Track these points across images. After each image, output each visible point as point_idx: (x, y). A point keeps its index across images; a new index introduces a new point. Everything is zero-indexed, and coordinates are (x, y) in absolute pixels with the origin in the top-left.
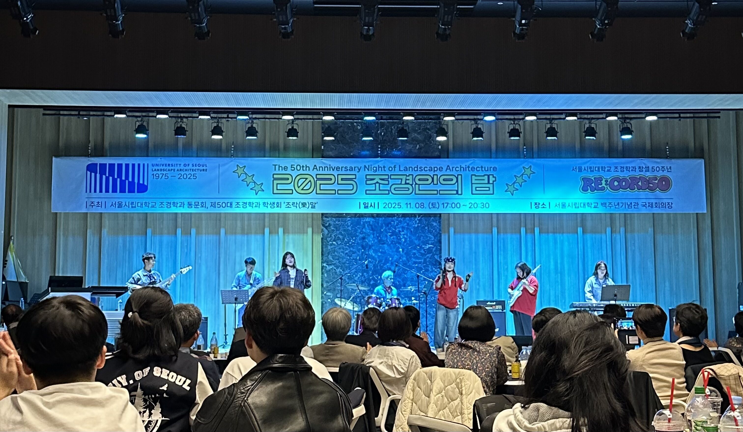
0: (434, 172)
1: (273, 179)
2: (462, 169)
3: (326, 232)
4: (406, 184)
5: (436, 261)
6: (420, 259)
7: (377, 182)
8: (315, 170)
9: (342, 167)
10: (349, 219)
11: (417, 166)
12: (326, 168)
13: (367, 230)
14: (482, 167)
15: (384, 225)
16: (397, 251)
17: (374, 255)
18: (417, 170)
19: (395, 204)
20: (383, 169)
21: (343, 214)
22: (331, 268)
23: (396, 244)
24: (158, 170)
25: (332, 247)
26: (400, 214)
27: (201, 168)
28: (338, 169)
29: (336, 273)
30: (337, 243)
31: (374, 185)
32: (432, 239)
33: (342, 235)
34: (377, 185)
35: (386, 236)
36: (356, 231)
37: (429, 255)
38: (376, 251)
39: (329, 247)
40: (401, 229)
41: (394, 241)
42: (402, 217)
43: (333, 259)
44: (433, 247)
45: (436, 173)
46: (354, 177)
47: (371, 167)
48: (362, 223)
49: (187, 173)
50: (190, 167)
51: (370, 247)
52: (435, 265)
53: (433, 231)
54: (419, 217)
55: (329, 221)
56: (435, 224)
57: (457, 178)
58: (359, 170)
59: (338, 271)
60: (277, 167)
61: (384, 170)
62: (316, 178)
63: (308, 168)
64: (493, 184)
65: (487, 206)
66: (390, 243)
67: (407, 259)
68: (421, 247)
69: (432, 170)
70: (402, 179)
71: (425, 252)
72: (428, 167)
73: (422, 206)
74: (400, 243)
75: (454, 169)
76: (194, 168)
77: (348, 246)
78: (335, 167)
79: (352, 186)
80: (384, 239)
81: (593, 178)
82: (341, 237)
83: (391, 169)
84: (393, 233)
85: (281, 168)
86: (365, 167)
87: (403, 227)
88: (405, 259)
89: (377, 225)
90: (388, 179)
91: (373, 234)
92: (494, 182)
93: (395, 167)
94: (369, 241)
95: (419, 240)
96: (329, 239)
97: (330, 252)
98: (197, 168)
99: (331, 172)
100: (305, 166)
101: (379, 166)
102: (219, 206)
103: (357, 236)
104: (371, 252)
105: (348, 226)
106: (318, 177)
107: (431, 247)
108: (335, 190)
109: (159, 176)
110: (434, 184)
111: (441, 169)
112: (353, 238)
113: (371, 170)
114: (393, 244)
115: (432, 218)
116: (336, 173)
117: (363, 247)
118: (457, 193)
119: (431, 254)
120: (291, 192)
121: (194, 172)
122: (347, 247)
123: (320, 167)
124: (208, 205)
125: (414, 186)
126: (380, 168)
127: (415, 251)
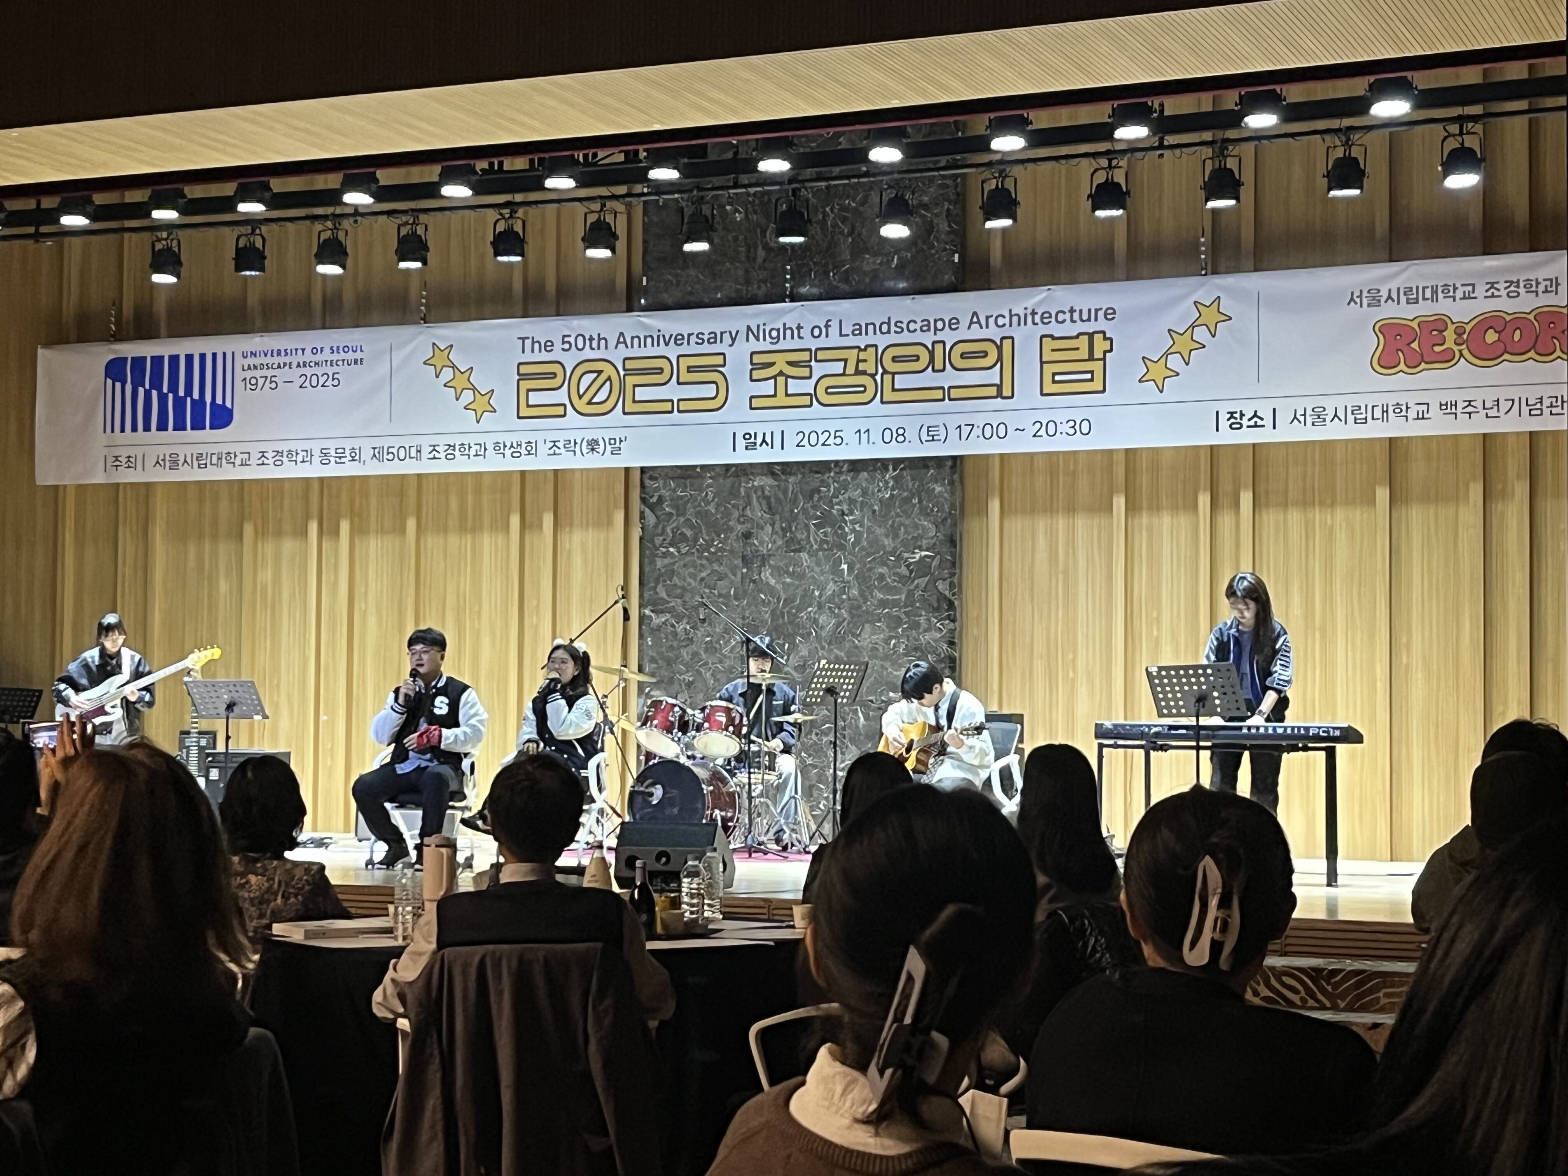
0: (935, 334)
1: (518, 377)
2: (1015, 319)
3: (651, 518)
4: (858, 372)
5: (941, 597)
6: (897, 591)
7: (781, 373)
8: (621, 346)
9: (689, 335)
10: (710, 481)
11: (889, 318)
12: (649, 340)
13: (757, 512)
14: (1072, 311)
15: (800, 497)
16: (836, 570)
17: (772, 582)
18: (889, 332)
19: (827, 434)
20: (796, 332)
21: (695, 467)
22: (663, 620)
23: (830, 549)
24: (255, 367)
25: (667, 561)
26: (845, 461)
27: (351, 356)
28: (678, 339)
29: (675, 634)
30: (679, 552)
31: (773, 381)
32: (931, 534)
33: (692, 527)
34: (781, 380)
35: (807, 526)
36: (727, 515)
37: (923, 581)
38: (778, 572)
39: (659, 563)
40: (845, 507)
41: (827, 542)
42: (850, 471)
43: (668, 595)
44: (933, 558)
45: (940, 336)
46: (719, 360)
47: (764, 331)
48: (742, 490)
49: (319, 371)
50: (327, 355)
51: (764, 560)
52: (937, 609)
53: (932, 511)
54: (894, 470)
55: (657, 489)
56: (938, 489)
57: (1000, 348)
58: (733, 340)
59: (680, 628)
60: (528, 343)
61: (800, 337)
62: (624, 369)
63: (603, 342)
64: (1104, 359)
65: (1085, 430)
66: (815, 547)
67: (861, 592)
68: (899, 558)
69: (929, 330)
70: (846, 361)
71: (911, 572)
72: (919, 321)
73: (900, 435)
74: (842, 547)
75: (992, 321)
76: (335, 357)
77: (707, 558)
78: (671, 335)
79: (714, 386)
80: (801, 536)
81: (1415, 325)
82: (689, 533)
83: (816, 332)
84: (825, 520)
85: (536, 346)
86: (749, 328)
87: (851, 501)
88: (855, 592)
89: (781, 496)
90: (810, 361)
91: (773, 525)
92: (1108, 355)
93: (827, 326)
94: (762, 543)
95: (896, 536)
96: (658, 540)
97: (661, 575)
98: (342, 356)
99: (662, 350)
100: (595, 337)
101: (785, 324)
102: (390, 457)
103: (731, 529)
104: (767, 575)
105: (709, 503)
106: (630, 365)
107: (926, 556)
108: (672, 401)
109: (256, 384)
110: (934, 370)
111: (953, 324)
112: (719, 536)
113: (765, 339)
114: (825, 550)
115: (932, 471)
116: (672, 352)
117: (746, 561)
118: (999, 395)
119: (927, 578)
120: (560, 410)
121: (335, 369)
122: (704, 562)
123: (633, 338)
124: (367, 454)
125: (878, 378)
126: (789, 332)
127: (883, 570)
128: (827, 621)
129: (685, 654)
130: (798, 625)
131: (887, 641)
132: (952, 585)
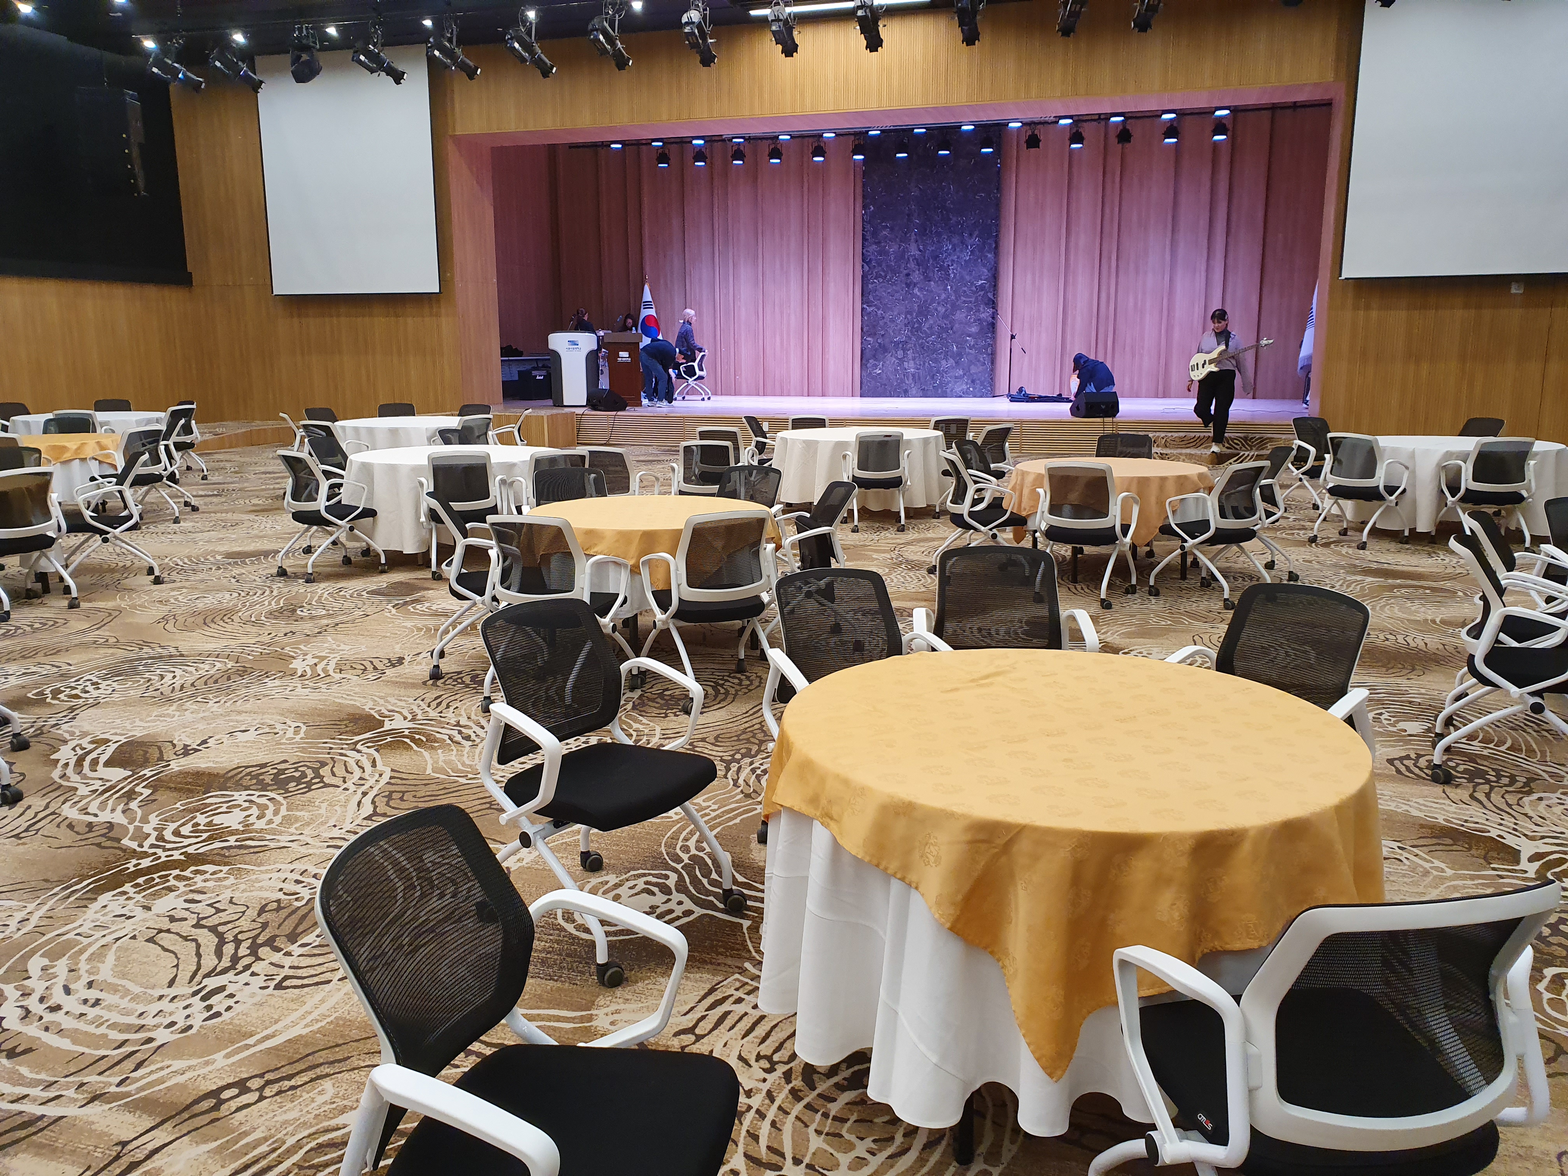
3: (866, 268)
5: (989, 299)
6: (971, 297)
13: (912, 265)
15: (931, 259)
16: (946, 289)
17: (919, 294)
22: (872, 309)
23: (943, 280)
25: (873, 285)
29: (876, 315)
30: (878, 281)
32: (986, 274)
33: (884, 271)
35: (934, 271)
36: (899, 267)
37: (982, 293)
38: (921, 289)
39: (870, 286)
40: (950, 263)
41: (942, 277)
43: (874, 299)
44: (986, 283)
51: (915, 285)
52: (988, 304)
53: (987, 264)
54: (971, 248)
55: (870, 255)
56: (989, 255)
59: (879, 312)
66: (937, 279)
67: (956, 298)
68: (972, 284)
71: (977, 289)
74: (948, 280)
77: (890, 284)
80: (931, 274)
82: (883, 274)
84: (941, 268)
87: (953, 261)
88: (953, 298)
89: (923, 258)
91: (919, 270)
94: (914, 278)
95: (971, 275)
96: (869, 277)
97: (871, 291)
103: (901, 272)
104: (916, 291)
105: (891, 261)
107: (983, 283)
112: (896, 275)
114: (941, 281)
115: (987, 248)
117: (908, 285)
119: (984, 292)
122: (889, 286)
127: (965, 289)
128: (942, 310)
129: (881, 323)
130: (929, 312)
131: (966, 317)
132: (994, 294)
